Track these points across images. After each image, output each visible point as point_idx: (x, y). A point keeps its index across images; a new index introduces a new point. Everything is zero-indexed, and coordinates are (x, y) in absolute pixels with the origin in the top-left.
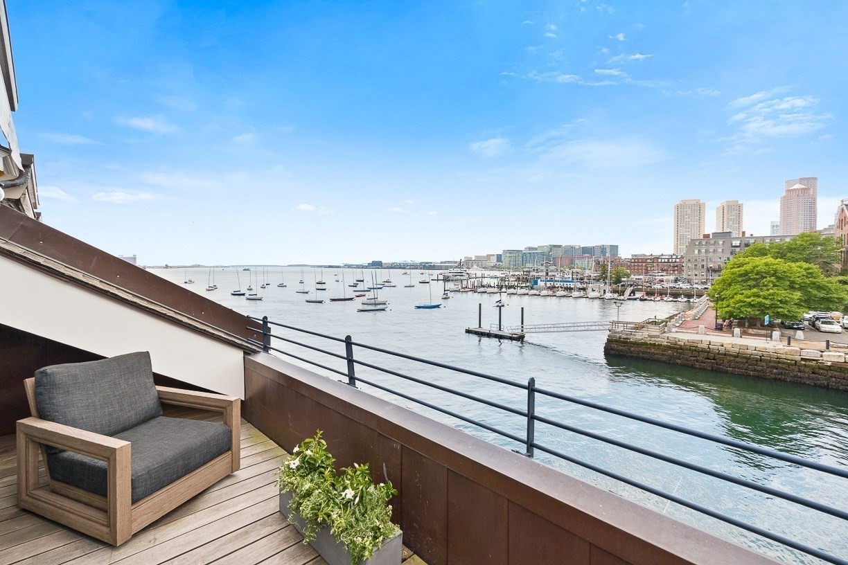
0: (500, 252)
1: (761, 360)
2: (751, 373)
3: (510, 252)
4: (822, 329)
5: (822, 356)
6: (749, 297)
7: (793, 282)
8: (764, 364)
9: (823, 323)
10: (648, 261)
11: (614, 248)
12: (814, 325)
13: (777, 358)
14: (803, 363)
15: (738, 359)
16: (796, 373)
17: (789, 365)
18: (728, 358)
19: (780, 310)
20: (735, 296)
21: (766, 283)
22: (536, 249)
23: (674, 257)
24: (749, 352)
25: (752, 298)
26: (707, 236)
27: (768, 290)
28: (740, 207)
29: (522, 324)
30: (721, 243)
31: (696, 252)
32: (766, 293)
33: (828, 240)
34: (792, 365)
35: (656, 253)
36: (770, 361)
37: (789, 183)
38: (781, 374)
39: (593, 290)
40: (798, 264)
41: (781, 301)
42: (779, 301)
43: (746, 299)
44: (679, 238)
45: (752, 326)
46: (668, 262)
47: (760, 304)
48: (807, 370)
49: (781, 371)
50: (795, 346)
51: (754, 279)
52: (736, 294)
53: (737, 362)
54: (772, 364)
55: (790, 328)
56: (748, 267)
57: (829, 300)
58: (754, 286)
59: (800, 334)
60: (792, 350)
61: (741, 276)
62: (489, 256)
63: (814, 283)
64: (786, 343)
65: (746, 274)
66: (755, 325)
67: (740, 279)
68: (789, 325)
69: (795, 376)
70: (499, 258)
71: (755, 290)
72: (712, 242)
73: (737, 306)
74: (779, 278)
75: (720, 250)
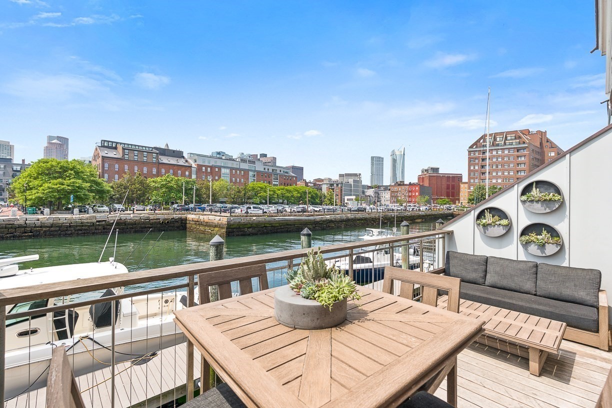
1: (70, 226)
5: (108, 218)
8: (73, 229)
13: (82, 223)
14: (98, 223)
15: (52, 229)
16: (94, 231)
17: (89, 226)
18: (44, 229)
20: (44, 185)
21: (68, 175)
24: (61, 221)
25: (58, 186)
27: (70, 180)
34: (91, 226)
36: (77, 226)
37: (50, 138)
41: (78, 187)
43: (53, 186)
47: (64, 190)
48: (100, 227)
49: (84, 231)
52: (44, 183)
53: (51, 231)
54: (78, 228)
60: (90, 217)
61: (47, 169)
65: (52, 168)
71: (60, 180)
73: (46, 192)
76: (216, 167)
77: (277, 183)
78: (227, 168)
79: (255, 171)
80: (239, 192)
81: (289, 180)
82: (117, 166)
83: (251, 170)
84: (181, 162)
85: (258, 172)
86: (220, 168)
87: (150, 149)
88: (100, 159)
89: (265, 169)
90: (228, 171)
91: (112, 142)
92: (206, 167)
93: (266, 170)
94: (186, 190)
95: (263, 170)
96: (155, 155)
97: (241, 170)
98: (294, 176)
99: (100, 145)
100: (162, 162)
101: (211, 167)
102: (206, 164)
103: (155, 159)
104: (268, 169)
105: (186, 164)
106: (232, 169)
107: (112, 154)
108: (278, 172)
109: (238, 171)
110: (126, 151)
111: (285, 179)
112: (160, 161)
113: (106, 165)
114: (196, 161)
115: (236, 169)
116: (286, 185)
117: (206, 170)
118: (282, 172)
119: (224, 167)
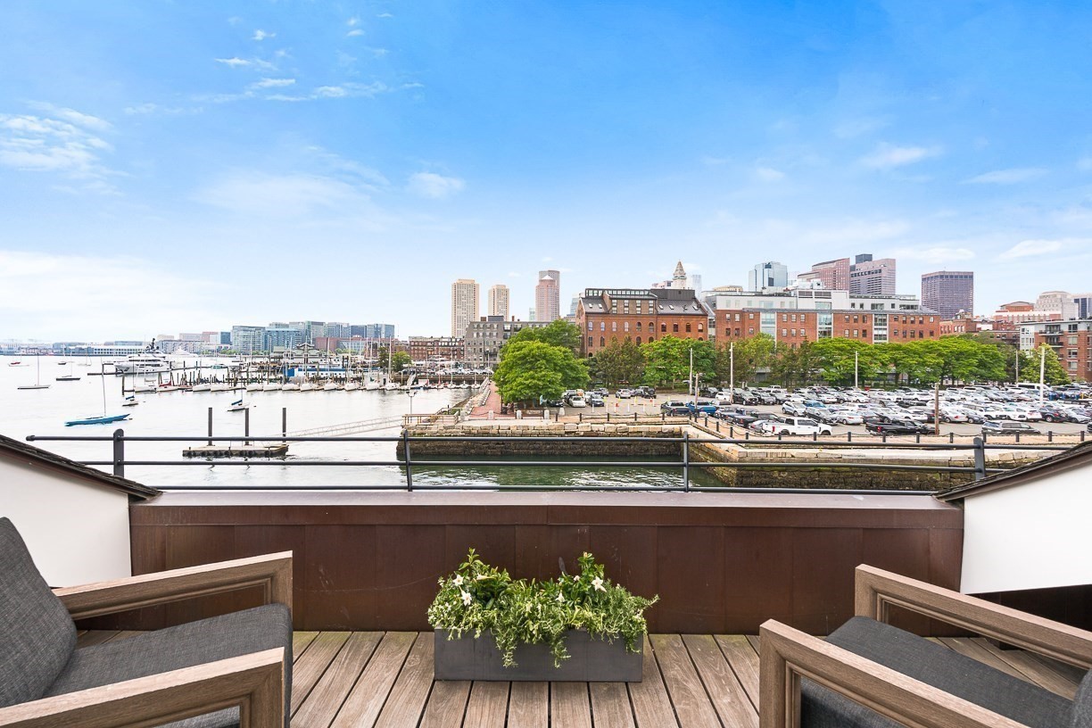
0: (228, 329)
2: (532, 452)
3: (245, 329)
4: (574, 405)
5: (577, 428)
6: (527, 380)
7: (556, 365)
9: (575, 399)
10: (429, 344)
11: (390, 328)
12: (568, 401)
13: (549, 435)
19: (550, 390)
20: (517, 379)
21: (539, 366)
22: (287, 326)
23: (454, 340)
24: (529, 432)
25: (530, 381)
26: (483, 319)
27: (541, 372)
28: (507, 291)
29: (284, 431)
30: (495, 326)
31: (475, 335)
32: (540, 375)
33: (572, 327)
35: (437, 336)
37: (542, 273)
38: (552, 448)
39: (372, 380)
40: (558, 348)
42: (549, 381)
43: (525, 382)
44: (457, 320)
45: (529, 407)
46: (448, 346)
47: (536, 386)
50: (561, 422)
51: (530, 362)
52: (517, 377)
55: (554, 406)
56: (525, 351)
57: (578, 379)
58: (530, 369)
59: (562, 410)
60: (559, 426)
61: (520, 359)
62: (207, 335)
63: (568, 365)
64: (554, 420)
65: (524, 357)
66: (531, 406)
67: (520, 362)
68: (553, 403)
69: (562, 449)
70: (226, 338)
71: (532, 373)
72: (488, 325)
73: (518, 388)
74: (548, 361)
75: (495, 334)
76: (749, 312)
77: (884, 332)
78: (772, 311)
79: (831, 311)
80: (794, 358)
81: (917, 322)
82: (603, 324)
83: (823, 312)
84: (692, 309)
85: (838, 314)
86: (757, 312)
87: (647, 293)
88: (584, 315)
89: (853, 305)
90: (774, 316)
91: (598, 290)
92: (733, 313)
93: (857, 307)
94: (696, 359)
95: (847, 307)
96: (652, 302)
97: (798, 312)
98: (930, 315)
99: (584, 296)
100: (662, 312)
101: (742, 313)
102: (733, 307)
103: (652, 309)
104: (862, 306)
105: (700, 312)
106: (780, 312)
107: (598, 308)
108: (887, 307)
109: (794, 316)
110: (614, 301)
111: (904, 322)
112: (660, 312)
113: (591, 325)
114: (715, 305)
115: (790, 312)
116: (909, 335)
117: (733, 317)
118: (897, 308)
119: (766, 311)
